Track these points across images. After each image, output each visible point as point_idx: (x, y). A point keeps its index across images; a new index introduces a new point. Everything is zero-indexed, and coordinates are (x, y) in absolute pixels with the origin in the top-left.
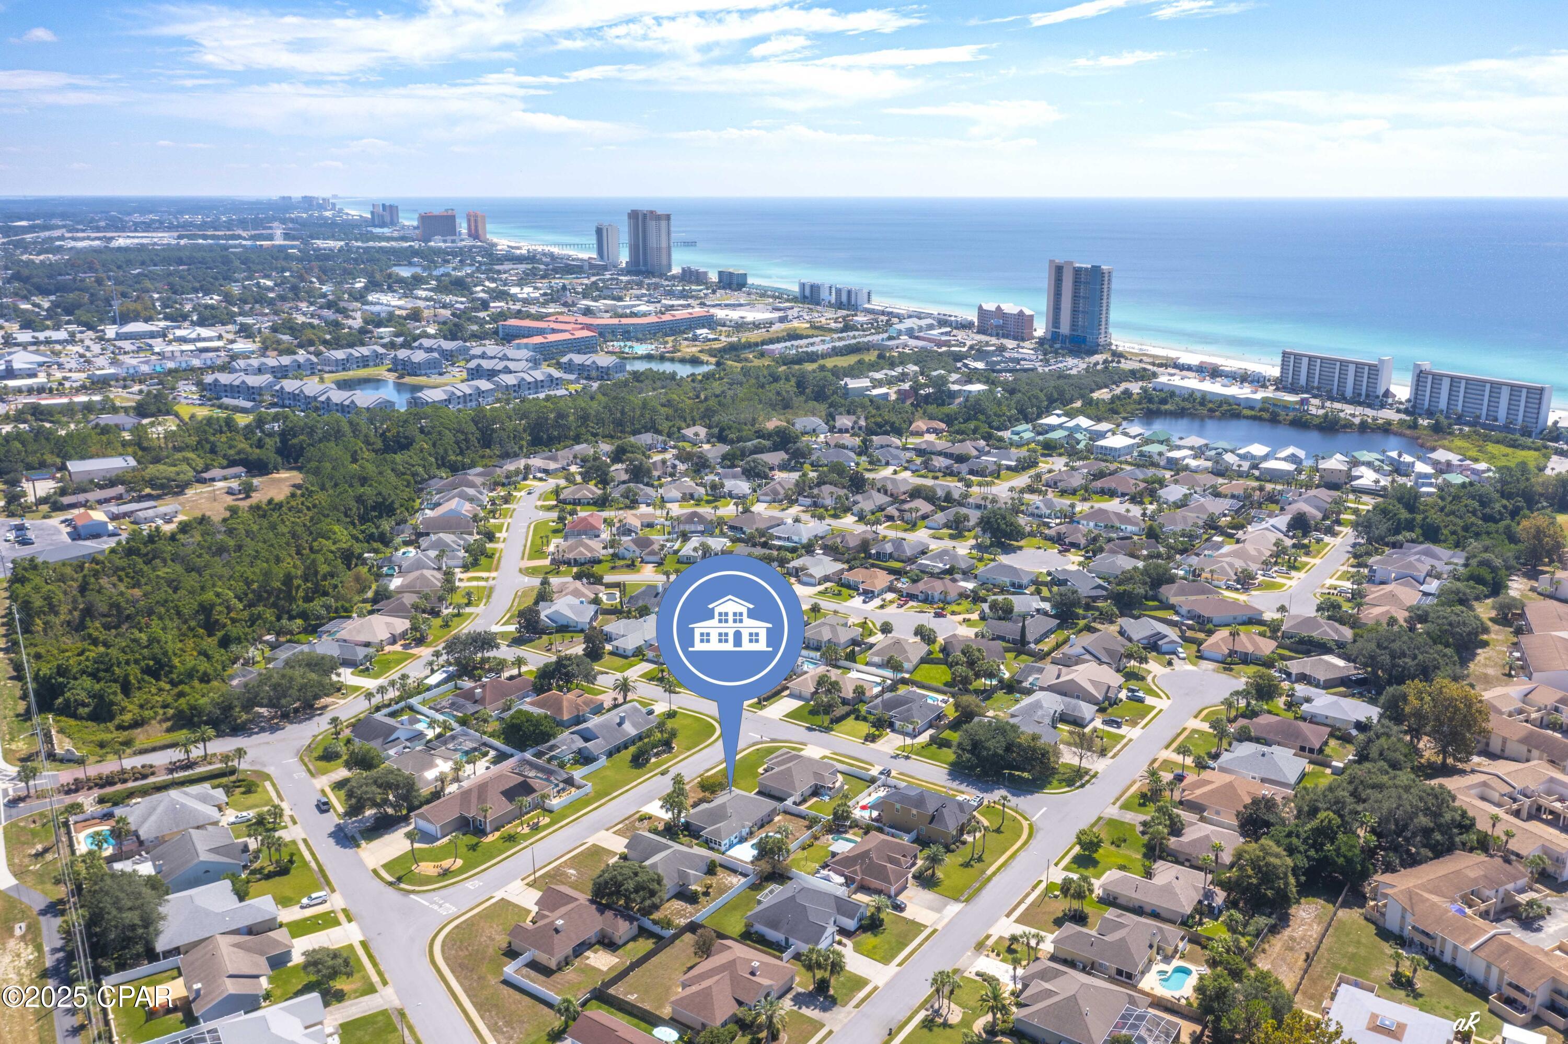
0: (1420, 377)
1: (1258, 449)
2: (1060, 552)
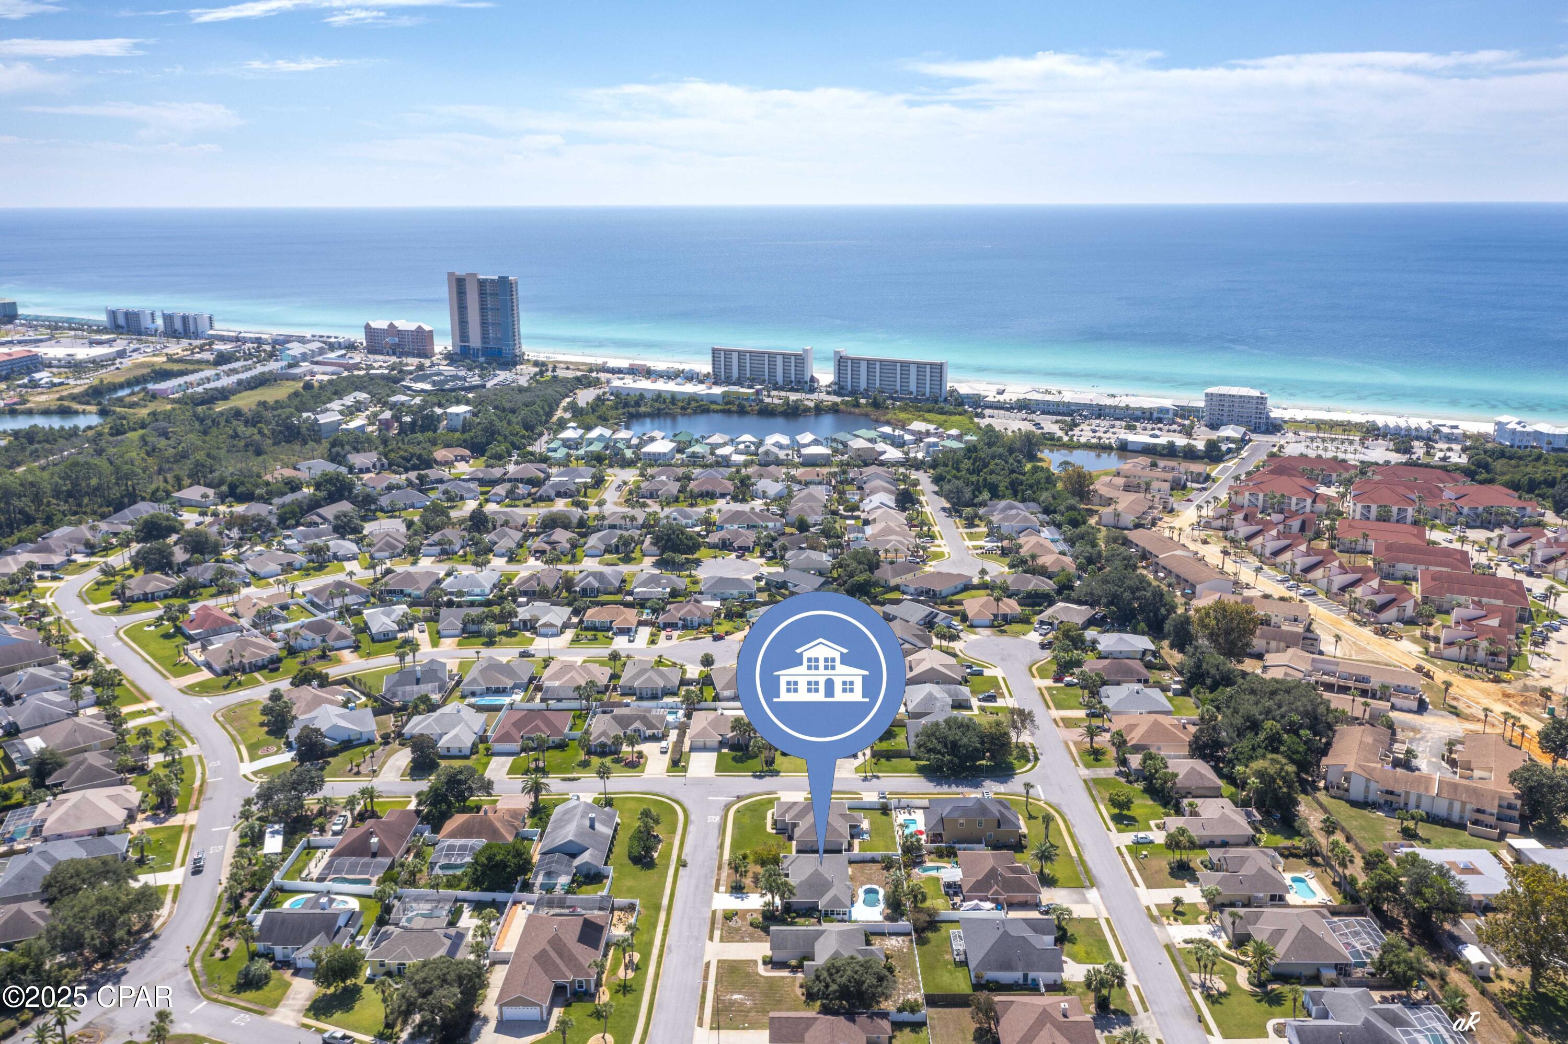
0: (841, 362)
2: (738, 557)
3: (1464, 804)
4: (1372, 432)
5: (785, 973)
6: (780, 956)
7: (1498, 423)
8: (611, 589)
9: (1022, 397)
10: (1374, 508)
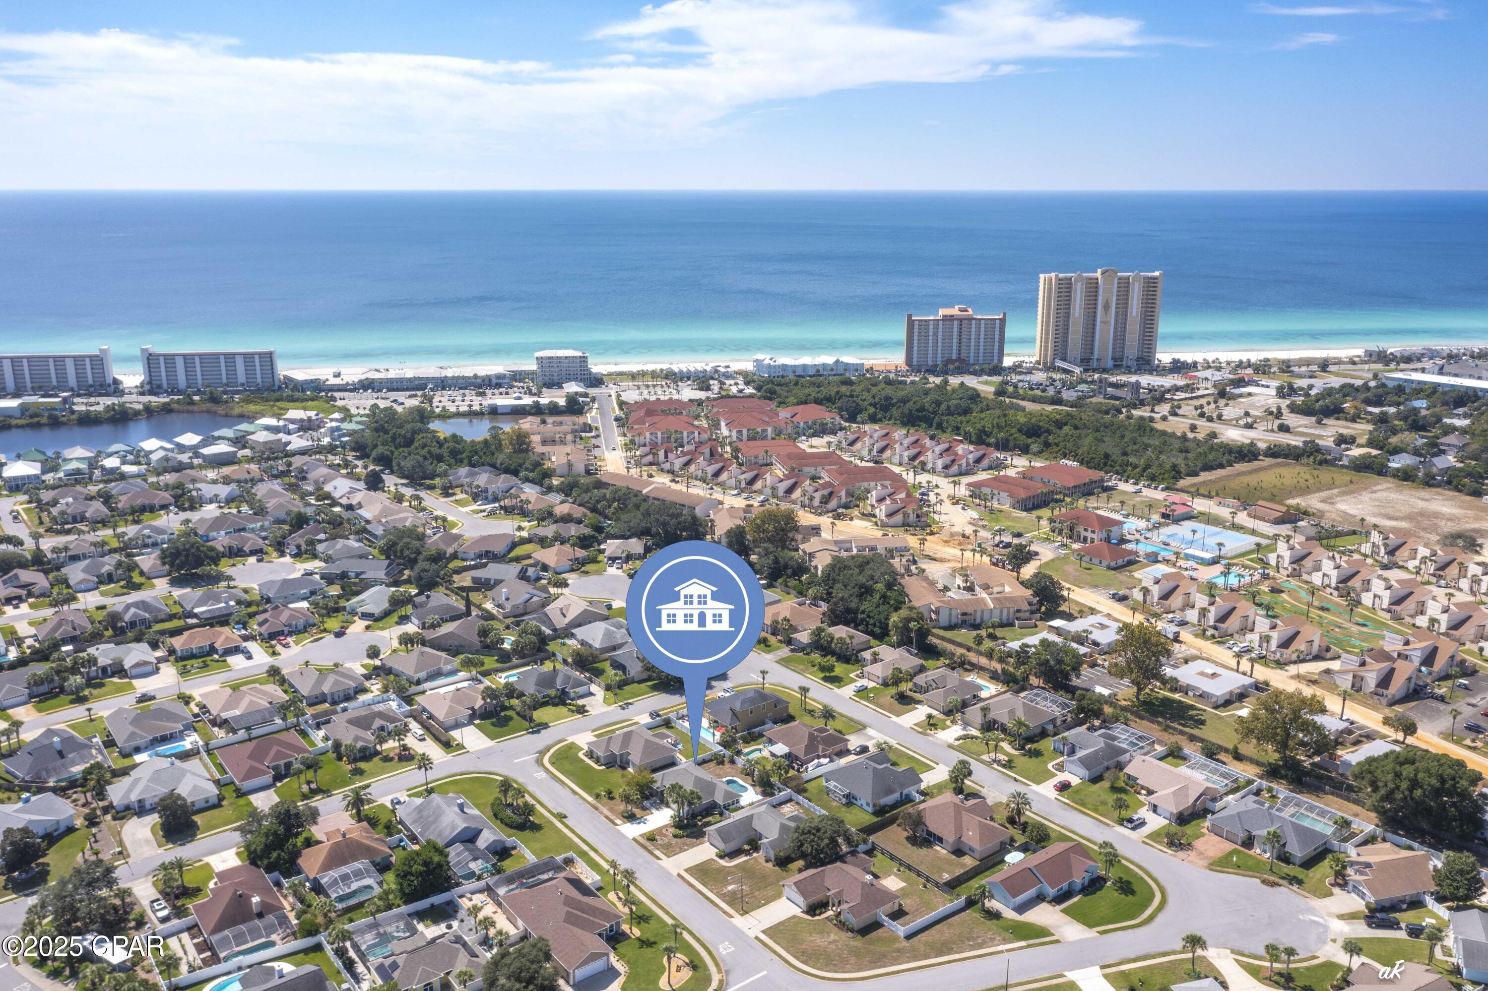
0: (151, 360)
1: (190, 439)
2: (259, 561)
3: (1009, 609)
4: (673, 378)
5: (743, 859)
6: (732, 846)
7: (756, 361)
8: (162, 616)
9: (363, 377)
10: (745, 432)
